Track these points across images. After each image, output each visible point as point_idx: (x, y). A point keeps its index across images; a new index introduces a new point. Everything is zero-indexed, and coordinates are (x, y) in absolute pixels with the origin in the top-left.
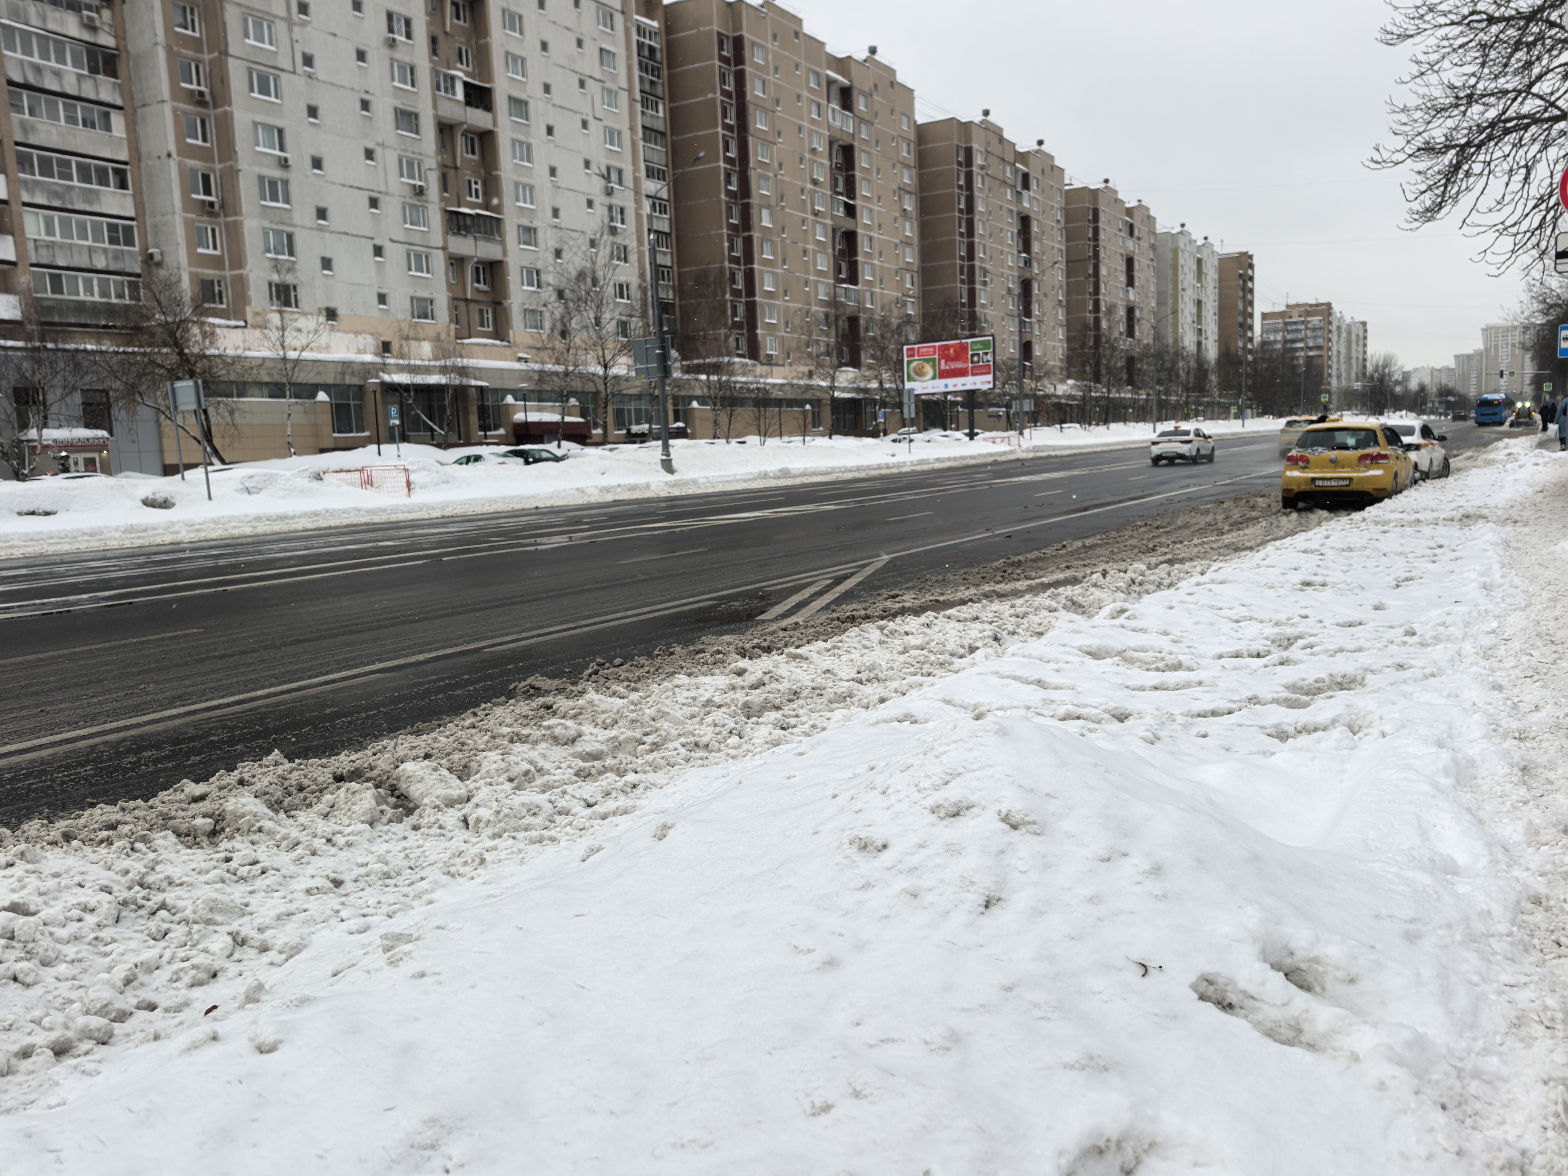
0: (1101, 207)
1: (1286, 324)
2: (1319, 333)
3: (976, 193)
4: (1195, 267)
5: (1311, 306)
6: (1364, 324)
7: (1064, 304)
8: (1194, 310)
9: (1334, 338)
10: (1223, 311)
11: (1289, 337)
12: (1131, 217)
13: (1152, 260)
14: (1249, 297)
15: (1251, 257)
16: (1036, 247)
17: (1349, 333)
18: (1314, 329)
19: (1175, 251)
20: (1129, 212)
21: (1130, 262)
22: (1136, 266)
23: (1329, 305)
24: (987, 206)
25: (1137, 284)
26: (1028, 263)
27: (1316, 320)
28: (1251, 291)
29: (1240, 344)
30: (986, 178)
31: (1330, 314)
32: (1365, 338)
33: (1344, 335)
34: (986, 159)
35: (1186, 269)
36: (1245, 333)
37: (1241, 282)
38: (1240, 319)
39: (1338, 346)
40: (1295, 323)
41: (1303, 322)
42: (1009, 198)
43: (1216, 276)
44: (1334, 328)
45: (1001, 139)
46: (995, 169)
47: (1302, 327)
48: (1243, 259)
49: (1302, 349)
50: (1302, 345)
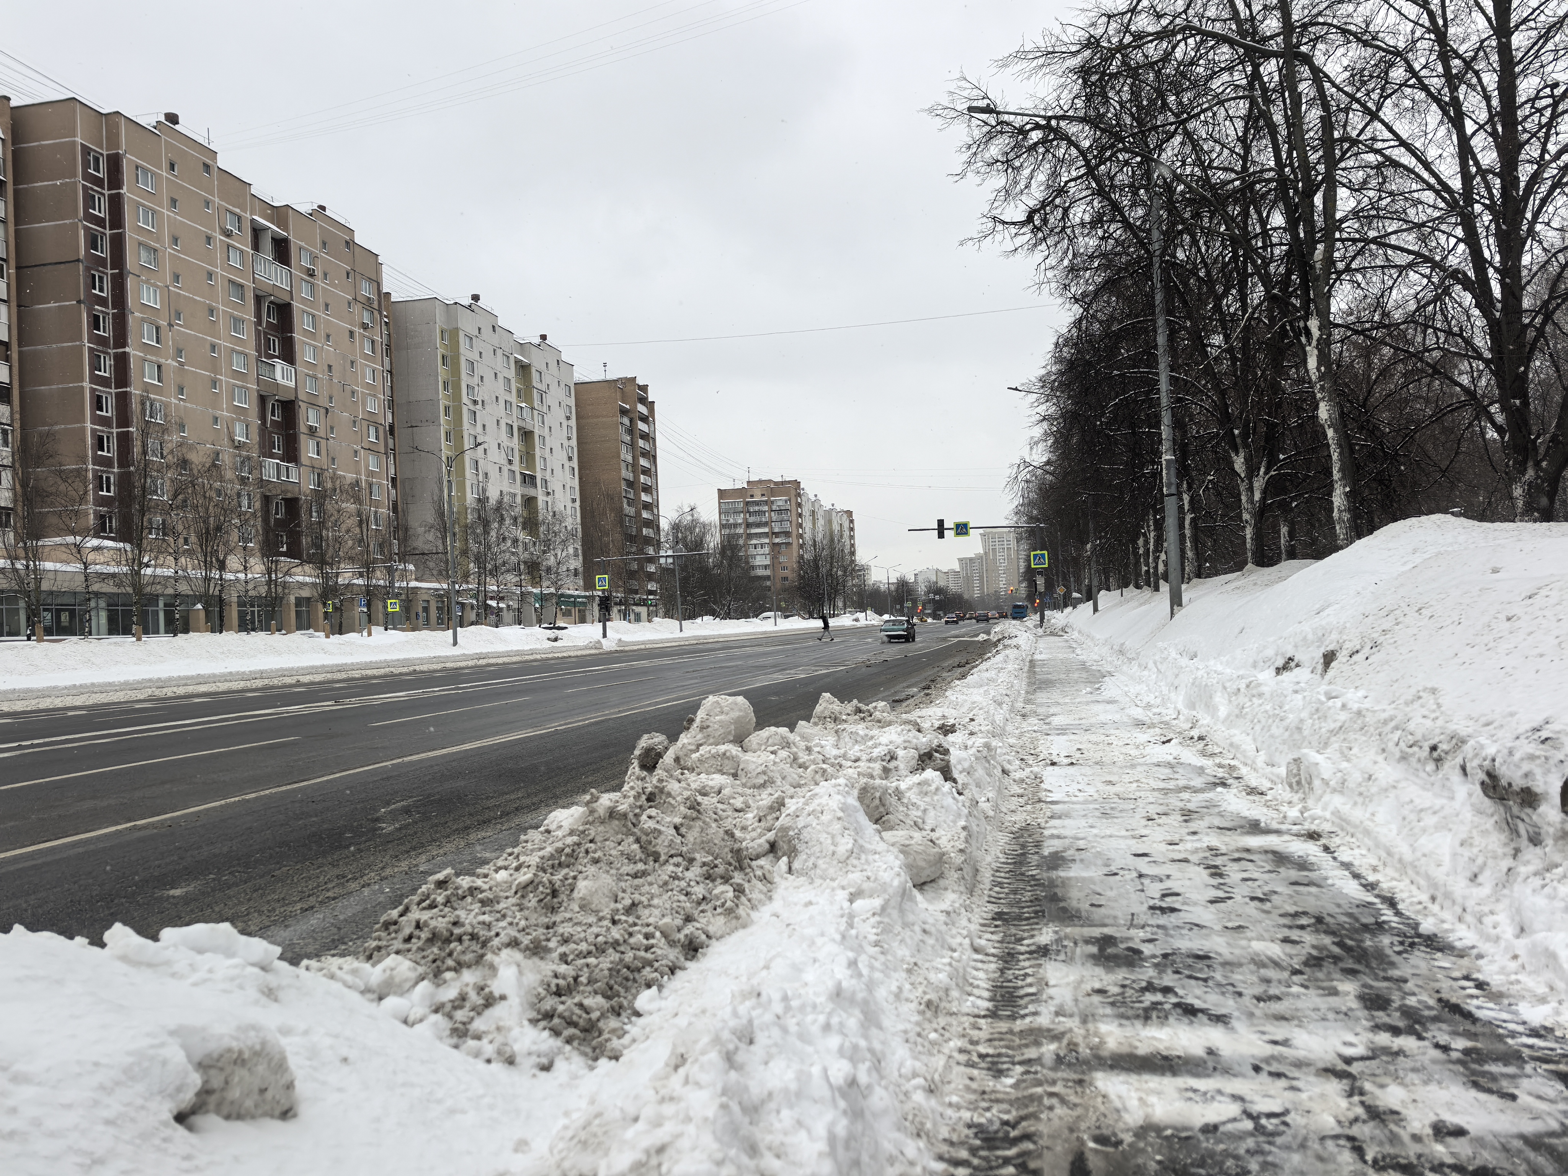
1: (747, 503)
2: (786, 516)
4: (511, 374)
5: (776, 483)
6: (849, 513)
8: (513, 443)
9: (807, 525)
11: (751, 520)
15: (644, 388)
17: (828, 521)
18: (780, 511)
19: (451, 334)
23: (798, 484)
25: (302, 356)
27: (780, 501)
31: (799, 495)
32: (852, 529)
33: (821, 522)
35: (484, 370)
37: (626, 421)
40: (757, 503)
41: (766, 503)
44: (806, 511)
47: (766, 508)
48: (629, 388)
49: (766, 535)
50: (766, 530)
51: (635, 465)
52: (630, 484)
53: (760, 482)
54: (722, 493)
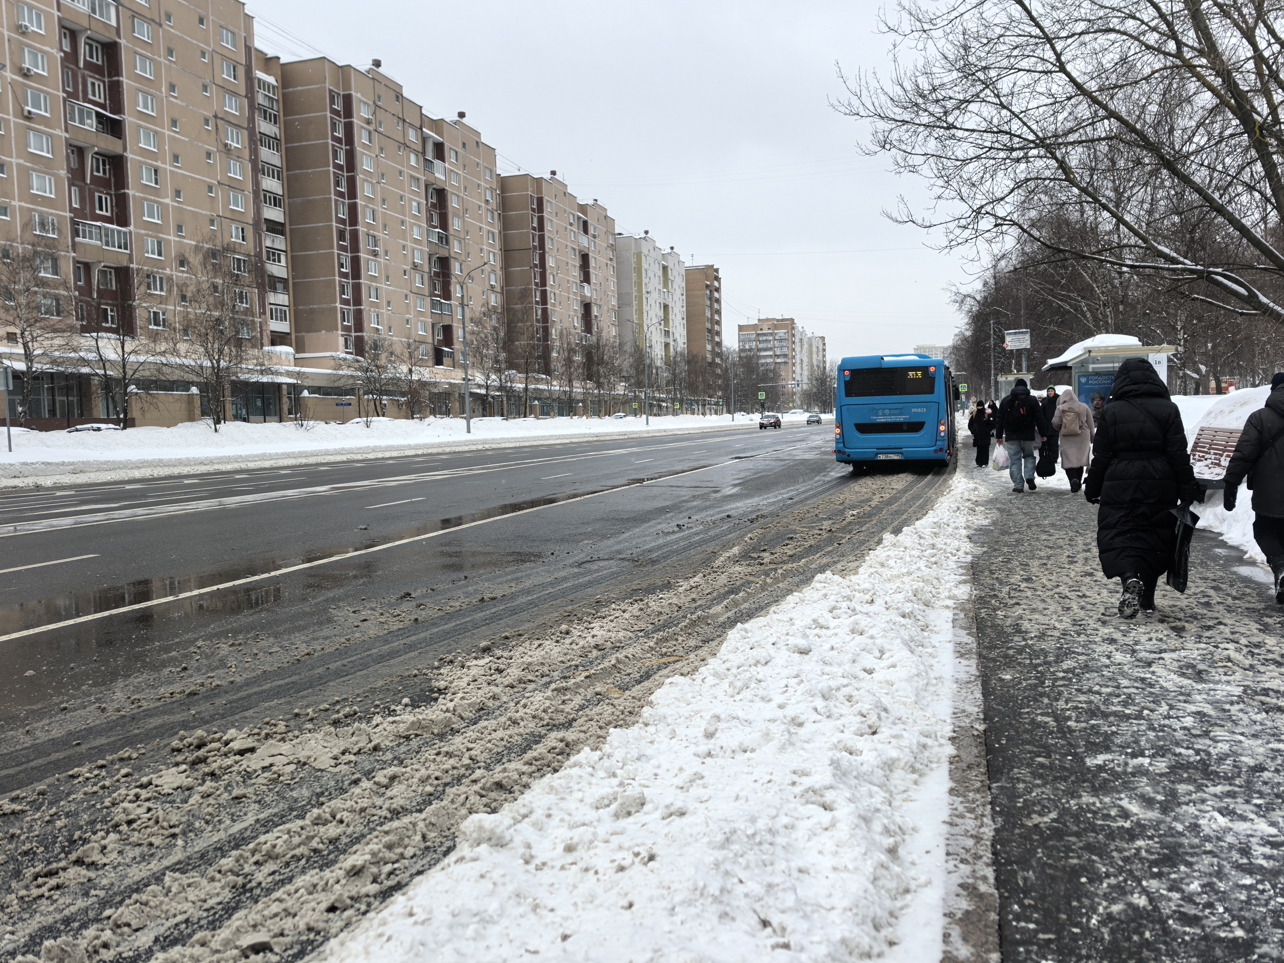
0: (546, 198)
1: (758, 335)
2: (784, 344)
3: (358, 149)
4: (660, 273)
5: (777, 320)
6: (823, 338)
7: (499, 289)
8: (661, 313)
9: (798, 349)
10: (691, 318)
11: (761, 346)
12: (585, 213)
13: (611, 260)
14: (716, 306)
15: (717, 270)
16: (455, 224)
17: (810, 346)
18: (781, 340)
19: (639, 255)
20: (583, 208)
21: (585, 258)
22: (592, 263)
23: (792, 320)
24: (377, 165)
25: (593, 279)
26: (444, 240)
27: (781, 333)
28: (718, 301)
29: (709, 347)
30: (375, 135)
31: (793, 328)
32: (824, 350)
33: (806, 346)
34: (374, 113)
35: (650, 274)
36: (713, 338)
37: (709, 292)
38: (708, 325)
39: (801, 355)
40: (765, 335)
41: (771, 334)
42: (413, 163)
43: (684, 285)
44: (797, 340)
45: (399, 97)
46: (389, 126)
47: (771, 338)
48: (710, 272)
49: (771, 356)
50: (771, 353)
51: (712, 319)
52: (709, 331)
53: (767, 320)
54: (741, 328)
